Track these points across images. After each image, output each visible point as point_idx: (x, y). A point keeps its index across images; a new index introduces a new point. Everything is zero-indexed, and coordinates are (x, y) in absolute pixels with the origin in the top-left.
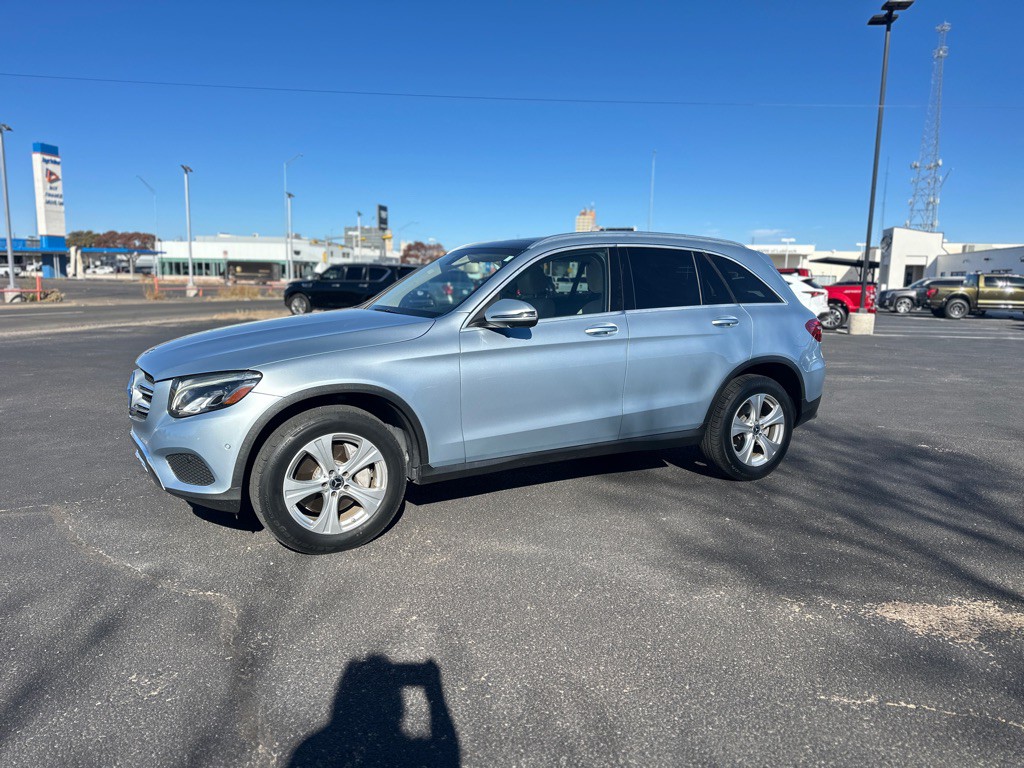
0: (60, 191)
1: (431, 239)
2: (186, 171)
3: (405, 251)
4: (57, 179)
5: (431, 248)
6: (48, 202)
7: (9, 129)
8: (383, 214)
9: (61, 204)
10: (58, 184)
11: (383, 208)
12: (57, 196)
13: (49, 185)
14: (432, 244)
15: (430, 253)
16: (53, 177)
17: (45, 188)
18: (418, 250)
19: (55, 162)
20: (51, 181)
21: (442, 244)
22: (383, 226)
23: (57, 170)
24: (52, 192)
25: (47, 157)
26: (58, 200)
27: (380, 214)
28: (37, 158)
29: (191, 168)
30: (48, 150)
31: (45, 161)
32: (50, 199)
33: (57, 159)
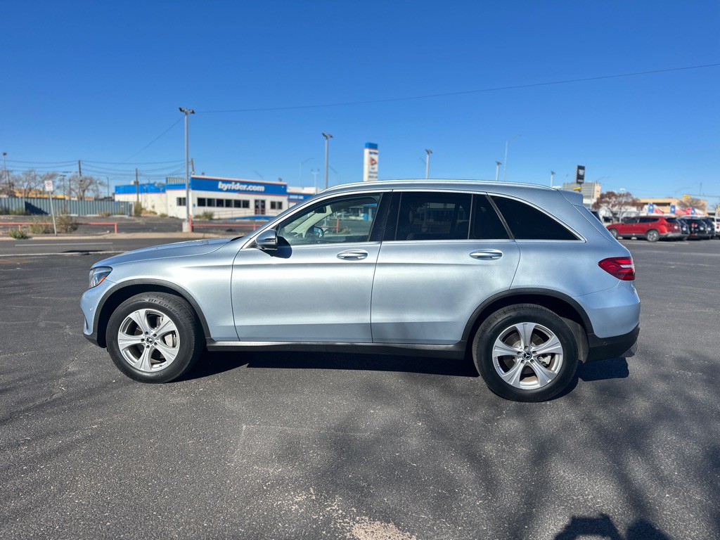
0: (376, 170)
1: (621, 189)
2: (428, 153)
3: (598, 199)
4: (376, 163)
5: (620, 196)
6: (370, 177)
7: (331, 137)
8: (581, 172)
9: (376, 177)
10: (376, 166)
11: (581, 168)
12: (374, 173)
13: (371, 167)
14: (622, 193)
15: (620, 199)
16: (373, 162)
17: (369, 168)
18: (610, 198)
19: (375, 153)
20: (372, 164)
21: (631, 192)
22: (580, 181)
23: (376, 157)
24: (373, 171)
25: (372, 151)
26: (375, 175)
27: (578, 172)
28: (367, 151)
29: (432, 151)
30: (373, 146)
31: (371, 153)
32: (372, 175)
33: (377, 151)
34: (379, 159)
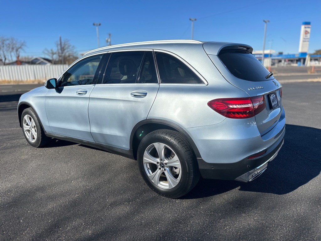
6: (303, 41)
10: (309, 35)
12: (308, 39)
13: (305, 35)
16: (307, 33)
17: (303, 36)
23: (309, 30)
24: (306, 38)
25: (306, 26)
28: (303, 27)
30: (307, 23)
31: (305, 28)
32: (305, 40)
33: (309, 26)
34: (311, 31)
